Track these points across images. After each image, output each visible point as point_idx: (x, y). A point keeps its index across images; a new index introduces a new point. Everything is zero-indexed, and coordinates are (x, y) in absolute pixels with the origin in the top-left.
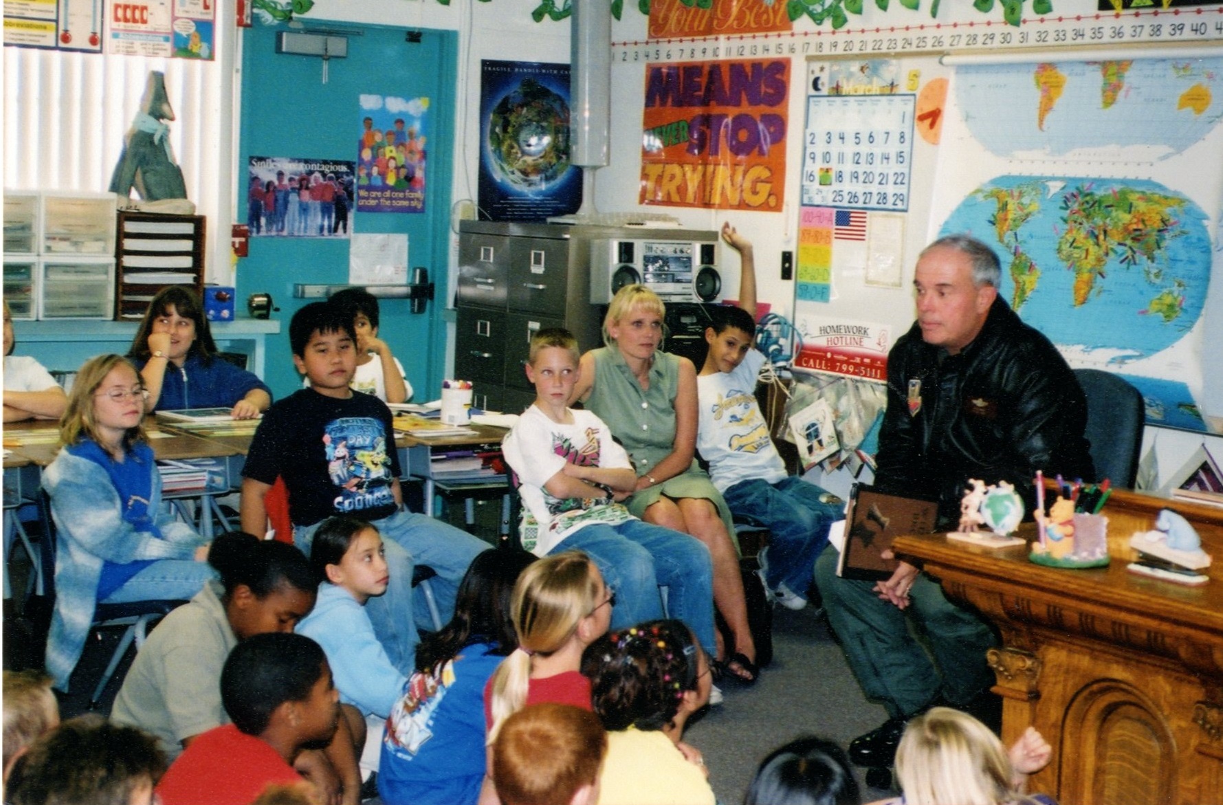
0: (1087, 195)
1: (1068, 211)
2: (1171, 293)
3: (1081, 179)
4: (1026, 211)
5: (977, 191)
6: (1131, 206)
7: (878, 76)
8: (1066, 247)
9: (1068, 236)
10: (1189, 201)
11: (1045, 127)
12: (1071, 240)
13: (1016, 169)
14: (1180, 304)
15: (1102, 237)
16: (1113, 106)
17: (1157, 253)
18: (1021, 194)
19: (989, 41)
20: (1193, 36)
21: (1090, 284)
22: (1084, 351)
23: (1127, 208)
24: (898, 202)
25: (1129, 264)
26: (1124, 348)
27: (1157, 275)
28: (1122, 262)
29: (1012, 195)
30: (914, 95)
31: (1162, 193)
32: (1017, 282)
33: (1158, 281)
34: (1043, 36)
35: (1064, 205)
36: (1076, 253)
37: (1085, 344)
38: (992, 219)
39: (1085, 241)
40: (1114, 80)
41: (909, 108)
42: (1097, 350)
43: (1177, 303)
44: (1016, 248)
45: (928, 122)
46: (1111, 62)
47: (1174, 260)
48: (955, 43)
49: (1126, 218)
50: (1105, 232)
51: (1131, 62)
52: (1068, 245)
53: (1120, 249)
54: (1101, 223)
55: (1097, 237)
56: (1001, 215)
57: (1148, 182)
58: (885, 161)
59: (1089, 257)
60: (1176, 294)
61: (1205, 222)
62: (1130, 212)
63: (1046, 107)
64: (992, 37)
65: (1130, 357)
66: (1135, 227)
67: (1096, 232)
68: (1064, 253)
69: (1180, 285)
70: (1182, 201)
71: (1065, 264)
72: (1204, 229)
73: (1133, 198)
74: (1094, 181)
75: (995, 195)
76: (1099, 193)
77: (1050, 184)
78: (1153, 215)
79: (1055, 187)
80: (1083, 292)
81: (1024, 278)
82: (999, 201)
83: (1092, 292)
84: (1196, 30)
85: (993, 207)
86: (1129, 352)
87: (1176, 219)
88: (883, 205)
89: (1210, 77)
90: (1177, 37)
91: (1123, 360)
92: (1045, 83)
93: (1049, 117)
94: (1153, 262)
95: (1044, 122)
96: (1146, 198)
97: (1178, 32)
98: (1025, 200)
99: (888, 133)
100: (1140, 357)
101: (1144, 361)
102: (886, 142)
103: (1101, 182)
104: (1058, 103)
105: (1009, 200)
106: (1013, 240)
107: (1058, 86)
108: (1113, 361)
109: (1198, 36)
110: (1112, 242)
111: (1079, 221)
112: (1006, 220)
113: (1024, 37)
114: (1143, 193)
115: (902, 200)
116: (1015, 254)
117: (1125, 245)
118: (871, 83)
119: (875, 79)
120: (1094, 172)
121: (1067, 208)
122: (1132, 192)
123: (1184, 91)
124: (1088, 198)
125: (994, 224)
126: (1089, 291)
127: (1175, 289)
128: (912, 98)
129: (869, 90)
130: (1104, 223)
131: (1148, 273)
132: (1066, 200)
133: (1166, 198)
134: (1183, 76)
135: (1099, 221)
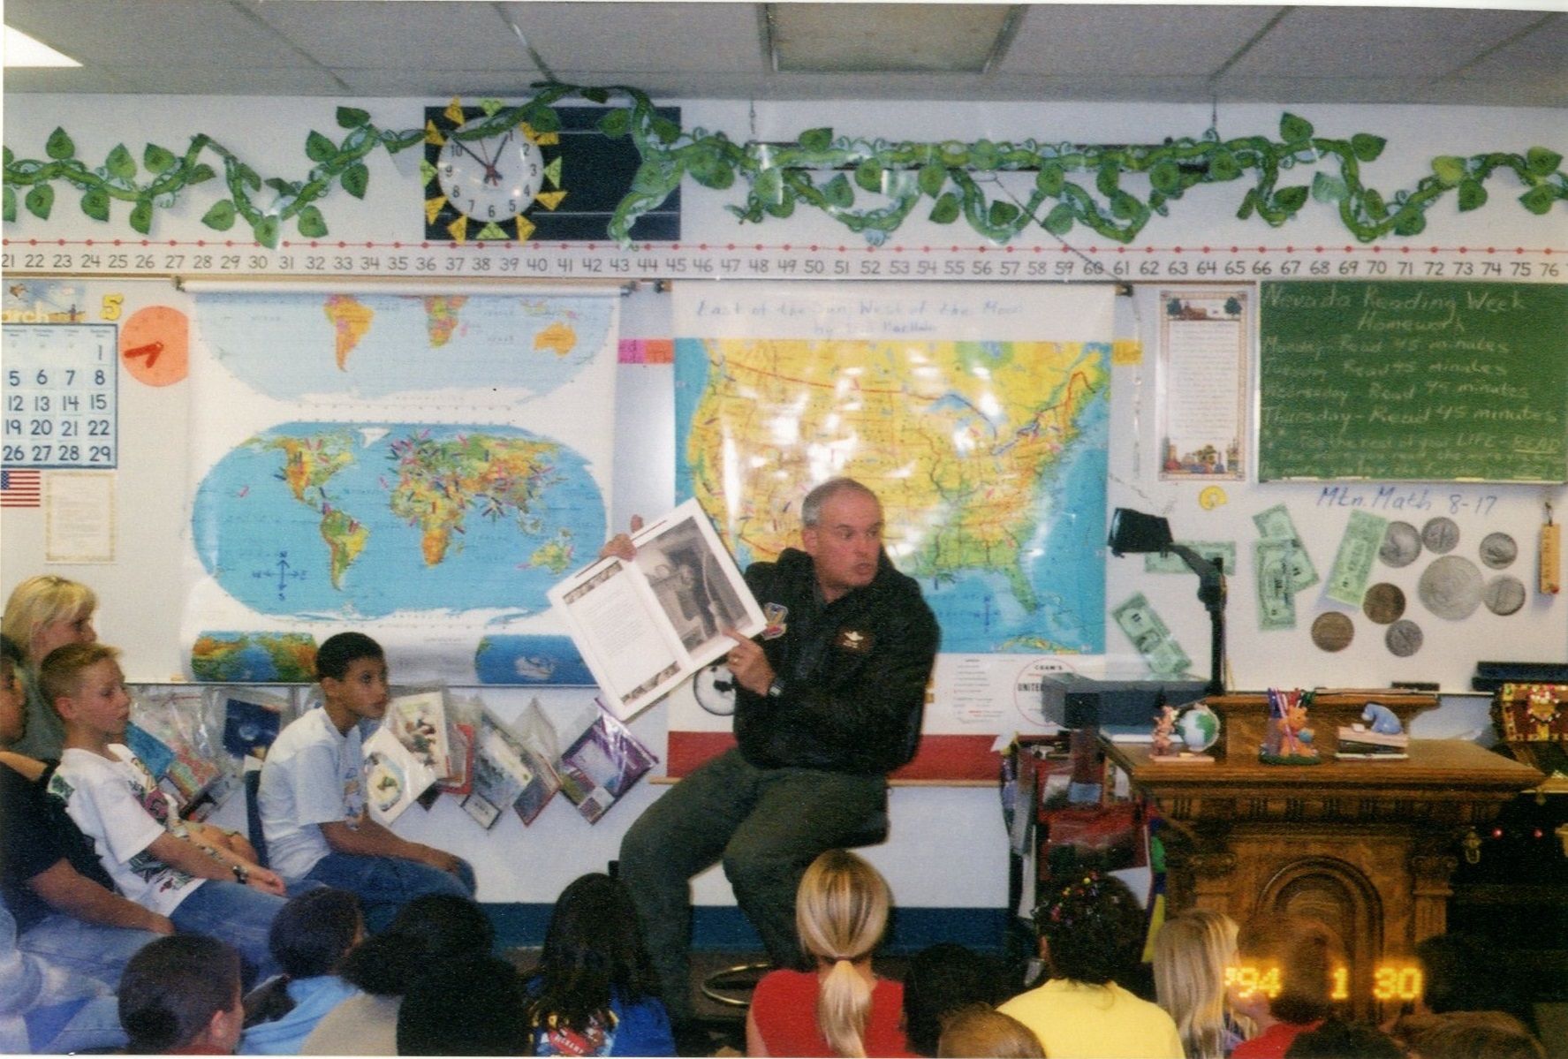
0: (426, 442)
1: (399, 462)
2: (555, 543)
3: (413, 426)
4: (334, 463)
5: (252, 441)
6: (487, 454)
7: (45, 300)
8: (403, 503)
9: (403, 490)
10: (562, 446)
11: (347, 366)
12: (408, 493)
13: (308, 415)
14: (568, 556)
15: (452, 489)
16: (446, 346)
17: (531, 502)
18: (321, 444)
19: (231, 265)
20: (529, 272)
21: (445, 541)
22: (450, 615)
23: (482, 456)
24: (100, 456)
25: (494, 517)
26: (505, 606)
27: (535, 525)
28: (484, 515)
29: (308, 445)
30: (115, 325)
31: (526, 438)
32: (332, 543)
33: (537, 532)
34: (316, 263)
35: (392, 455)
36: (418, 508)
37: (448, 606)
38: (281, 473)
39: (427, 493)
40: (442, 316)
41: (108, 342)
42: (467, 612)
43: (565, 554)
44: (325, 506)
45: (145, 358)
46: (437, 297)
47: (552, 510)
48: (174, 264)
49: (483, 466)
50: (457, 483)
51: (465, 297)
52: (405, 499)
53: (480, 501)
54: (449, 473)
55: (445, 489)
56: (293, 467)
57: (506, 428)
58: (70, 407)
59: (438, 511)
60: (561, 545)
61: (587, 468)
62: (487, 460)
63: (346, 344)
64: (236, 260)
65: (517, 616)
66: (496, 476)
67: (444, 483)
68: (401, 508)
69: (565, 534)
70: (552, 446)
71: (407, 521)
72: (587, 476)
73: (489, 445)
74: (430, 428)
75: (284, 445)
76: (439, 441)
77: (365, 431)
78: (519, 463)
79: (372, 436)
80: (435, 550)
81: (340, 539)
82: (288, 451)
83: (447, 550)
84: (534, 266)
85: (279, 460)
86: (514, 611)
87: (549, 466)
88: (70, 461)
89: (571, 315)
90: (510, 272)
91: (506, 620)
92: (341, 316)
93: (352, 356)
94: (526, 512)
95: (346, 361)
96: (504, 444)
97: (511, 267)
98: (328, 450)
99: (73, 372)
100: (531, 613)
101: (535, 619)
102: (69, 383)
103: (441, 428)
104: (363, 340)
105: (303, 450)
106: (317, 496)
107: (363, 321)
108: (493, 621)
109: (538, 273)
110: (469, 493)
111: (417, 471)
112: (302, 473)
113: (287, 262)
114: (503, 439)
115: (108, 454)
116: (324, 512)
117: (486, 496)
118: (32, 308)
119: (39, 304)
120: (429, 417)
121: (396, 457)
122: (487, 437)
123: (539, 330)
124: (425, 446)
125: (284, 479)
126: (444, 549)
127: (560, 538)
128: (112, 329)
129: (29, 318)
130: (454, 473)
131: (523, 524)
132: (395, 449)
133: (533, 443)
134: (536, 315)
135: (444, 470)
